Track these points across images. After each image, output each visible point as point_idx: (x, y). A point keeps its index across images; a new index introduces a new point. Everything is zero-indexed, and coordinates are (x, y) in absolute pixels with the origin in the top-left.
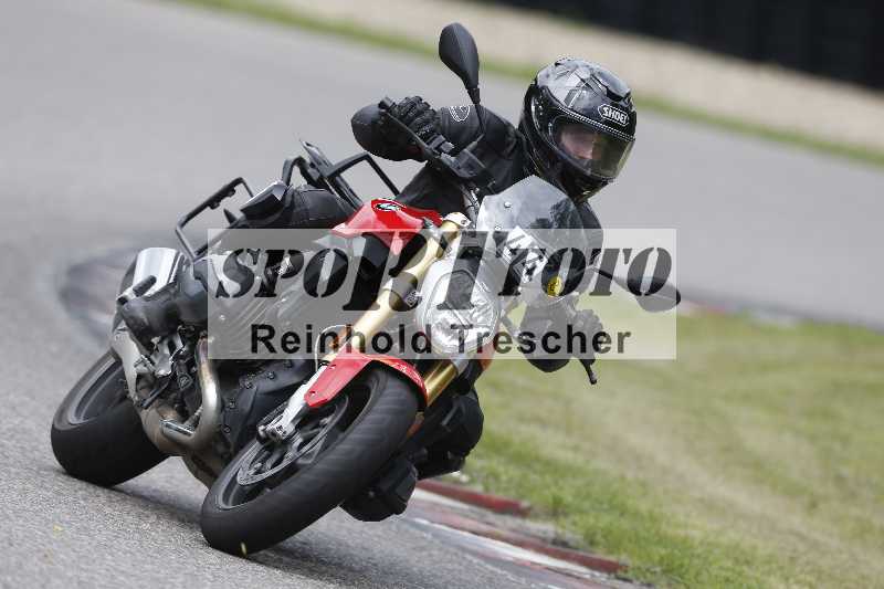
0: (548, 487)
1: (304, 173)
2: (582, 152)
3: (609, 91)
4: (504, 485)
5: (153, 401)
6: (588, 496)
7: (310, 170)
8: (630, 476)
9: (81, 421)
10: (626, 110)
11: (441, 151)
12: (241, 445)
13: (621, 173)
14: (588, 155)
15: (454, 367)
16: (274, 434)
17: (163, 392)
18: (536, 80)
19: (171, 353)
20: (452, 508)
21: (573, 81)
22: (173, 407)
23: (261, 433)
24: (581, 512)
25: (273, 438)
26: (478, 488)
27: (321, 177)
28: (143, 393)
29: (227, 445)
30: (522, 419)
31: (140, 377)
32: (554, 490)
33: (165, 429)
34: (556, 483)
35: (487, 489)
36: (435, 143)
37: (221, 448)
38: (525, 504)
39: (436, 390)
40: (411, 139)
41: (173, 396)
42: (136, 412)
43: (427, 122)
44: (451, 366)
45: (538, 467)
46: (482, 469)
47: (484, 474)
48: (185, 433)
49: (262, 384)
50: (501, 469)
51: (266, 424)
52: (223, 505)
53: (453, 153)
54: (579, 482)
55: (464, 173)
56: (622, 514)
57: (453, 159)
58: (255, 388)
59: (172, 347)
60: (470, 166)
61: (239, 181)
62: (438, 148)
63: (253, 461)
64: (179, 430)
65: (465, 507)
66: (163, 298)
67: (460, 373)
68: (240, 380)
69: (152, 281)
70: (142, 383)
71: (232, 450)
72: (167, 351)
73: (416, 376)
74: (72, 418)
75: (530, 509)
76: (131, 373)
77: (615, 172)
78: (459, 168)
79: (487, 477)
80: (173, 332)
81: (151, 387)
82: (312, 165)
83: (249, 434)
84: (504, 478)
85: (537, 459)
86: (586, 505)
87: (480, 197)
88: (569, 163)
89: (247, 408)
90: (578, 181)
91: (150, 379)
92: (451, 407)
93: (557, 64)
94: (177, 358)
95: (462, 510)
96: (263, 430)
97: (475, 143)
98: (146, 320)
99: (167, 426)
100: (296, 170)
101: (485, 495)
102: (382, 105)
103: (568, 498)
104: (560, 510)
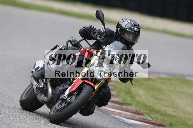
0: (169, 120)
1: (71, 43)
2: (129, 37)
3: (134, 24)
4: (159, 120)
5: (39, 93)
6: (178, 122)
7: (72, 43)
8: (187, 117)
9: (26, 98)
10: (138, 28)
11: (97, 37)
12: (57, 101)
13: (138, 41)
14: (131, 38)
15: (102, 82)
16: (63, 98)
17: (41, 91)
18: (118, 23)
19: (43, 82)
20: (148, 126)
21: (126, 22)
22: (43, 94)
23: (61, 98)
24: (176, 125)
25: (63, 99)
26: (154, 121)
27: (75, 44)
28: (37, 91)
29: (54, 101)
30: (163, 106)
31: (37, 88)
32: (171, 121)
33: (42, 99)
34: (171, 119)
35: (156, 121)
36: (96, 35)
37: (53, 102)
38: (164, 124)
39: (98, 87)
40: (90, 34)
41: (43, 91)
42: (36, 95)
43: (94, 31)
44: (101, 82)
45: (167, 116)
46: (155, 117)
47: (155, 118)
48: (45, 99)
49: (61, 88)
50: (159, 117)
51: (61, 96)
52: (53, 114)
53: (99, 37)
54: (176, 119)
55: (102, 41)
56: (185, 125)
57: (99, 38)
58: (59, 89)
59: (43, 81)
60: (103, 40)
61: (57, 46)
62: (96, 36)
63: (59, 104)
64: (44, 99)
65: (151, 125)
66: (41, 71)
67: (103, 83)
68: (57, 87)
69: (39, 67)
70: (37, 89)
71: (55, 102)
72: (42, 82)
73: (93, 85)
74: (24, 98)
75: (165, 125)
76: (35, 87)
77: (137, 41)
78: (101, 40)
79: (156, 118)
80: (43, 78)
81: (39, 90)
82: (73, 41)
83: (58, 99)
84: (159, 119)
85: (167, 114)
86: (177, 124)
87: (105, 46)
88: (127, 40)
89: (58, 93)
90: (129, 44)
91: (38, 88)
92: (102, 91)
93: (123, 19)
94: (44, 83)
95: (151, 126)
96: (61, 97)
97: (104, 35)
98: (37, 77)
99: (42, 98)
100: (69, 43)
101: (156, 123)
102: (84, 27)
103: (174, 122)
104: (172, 125)
